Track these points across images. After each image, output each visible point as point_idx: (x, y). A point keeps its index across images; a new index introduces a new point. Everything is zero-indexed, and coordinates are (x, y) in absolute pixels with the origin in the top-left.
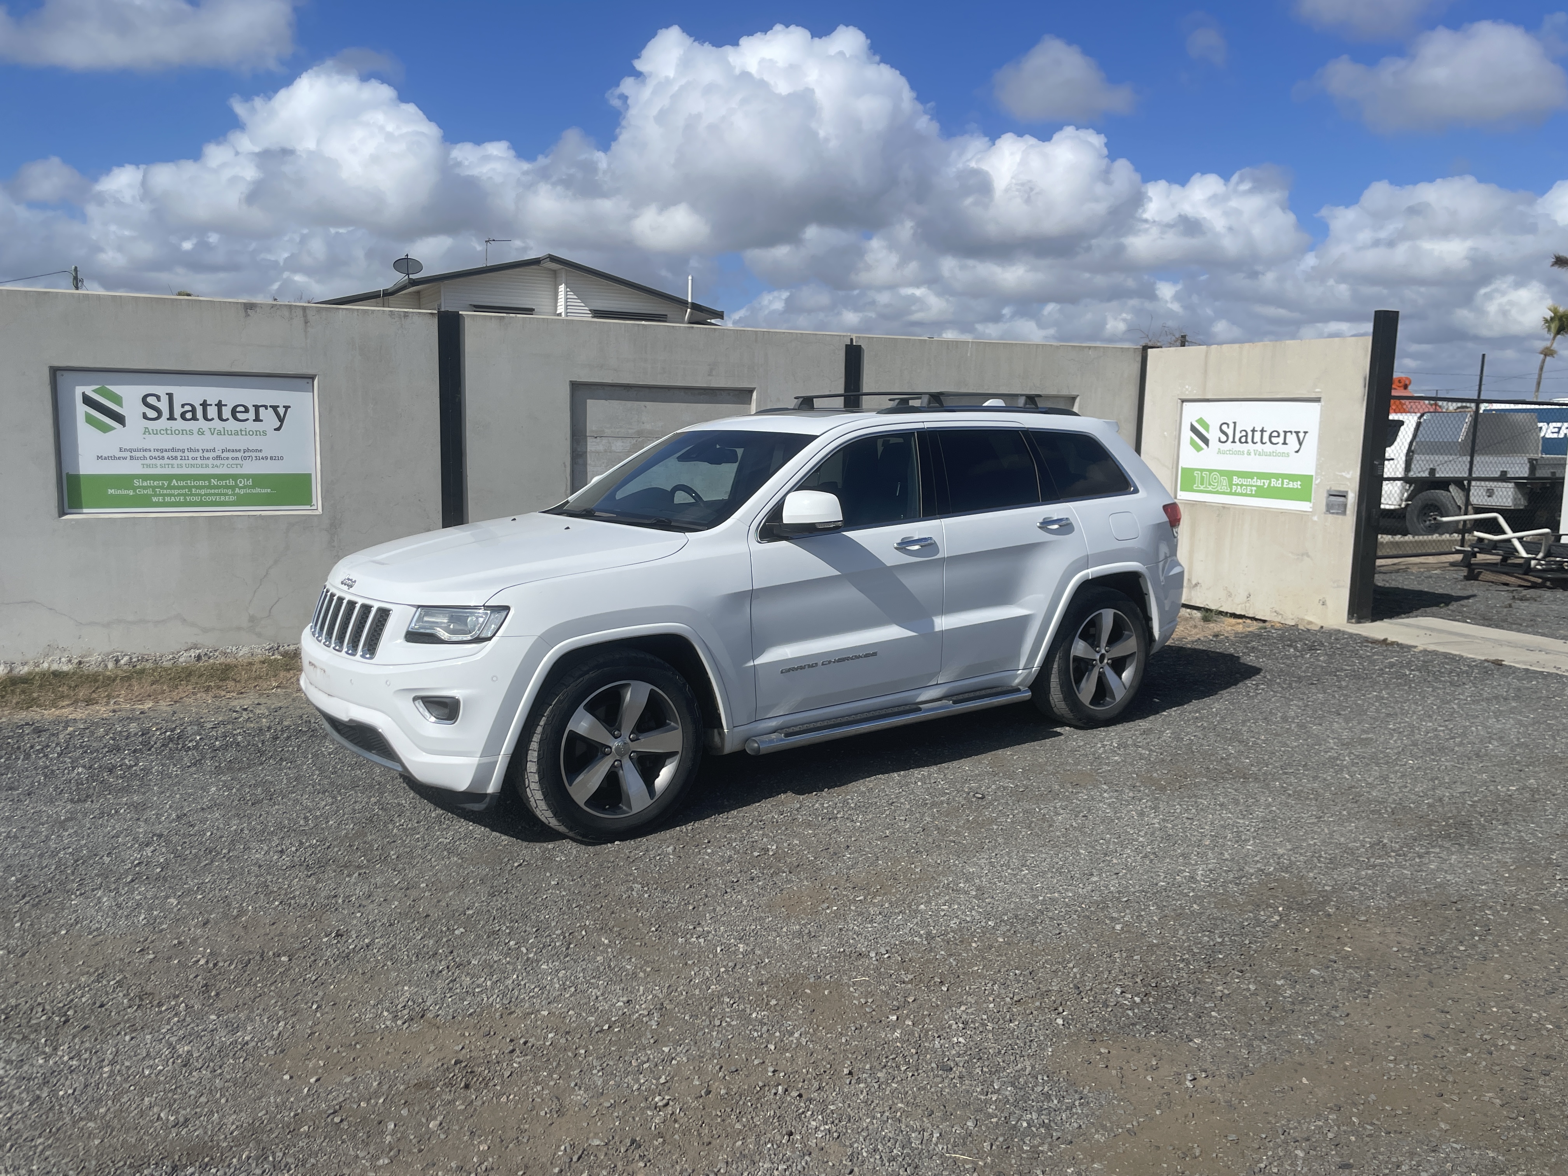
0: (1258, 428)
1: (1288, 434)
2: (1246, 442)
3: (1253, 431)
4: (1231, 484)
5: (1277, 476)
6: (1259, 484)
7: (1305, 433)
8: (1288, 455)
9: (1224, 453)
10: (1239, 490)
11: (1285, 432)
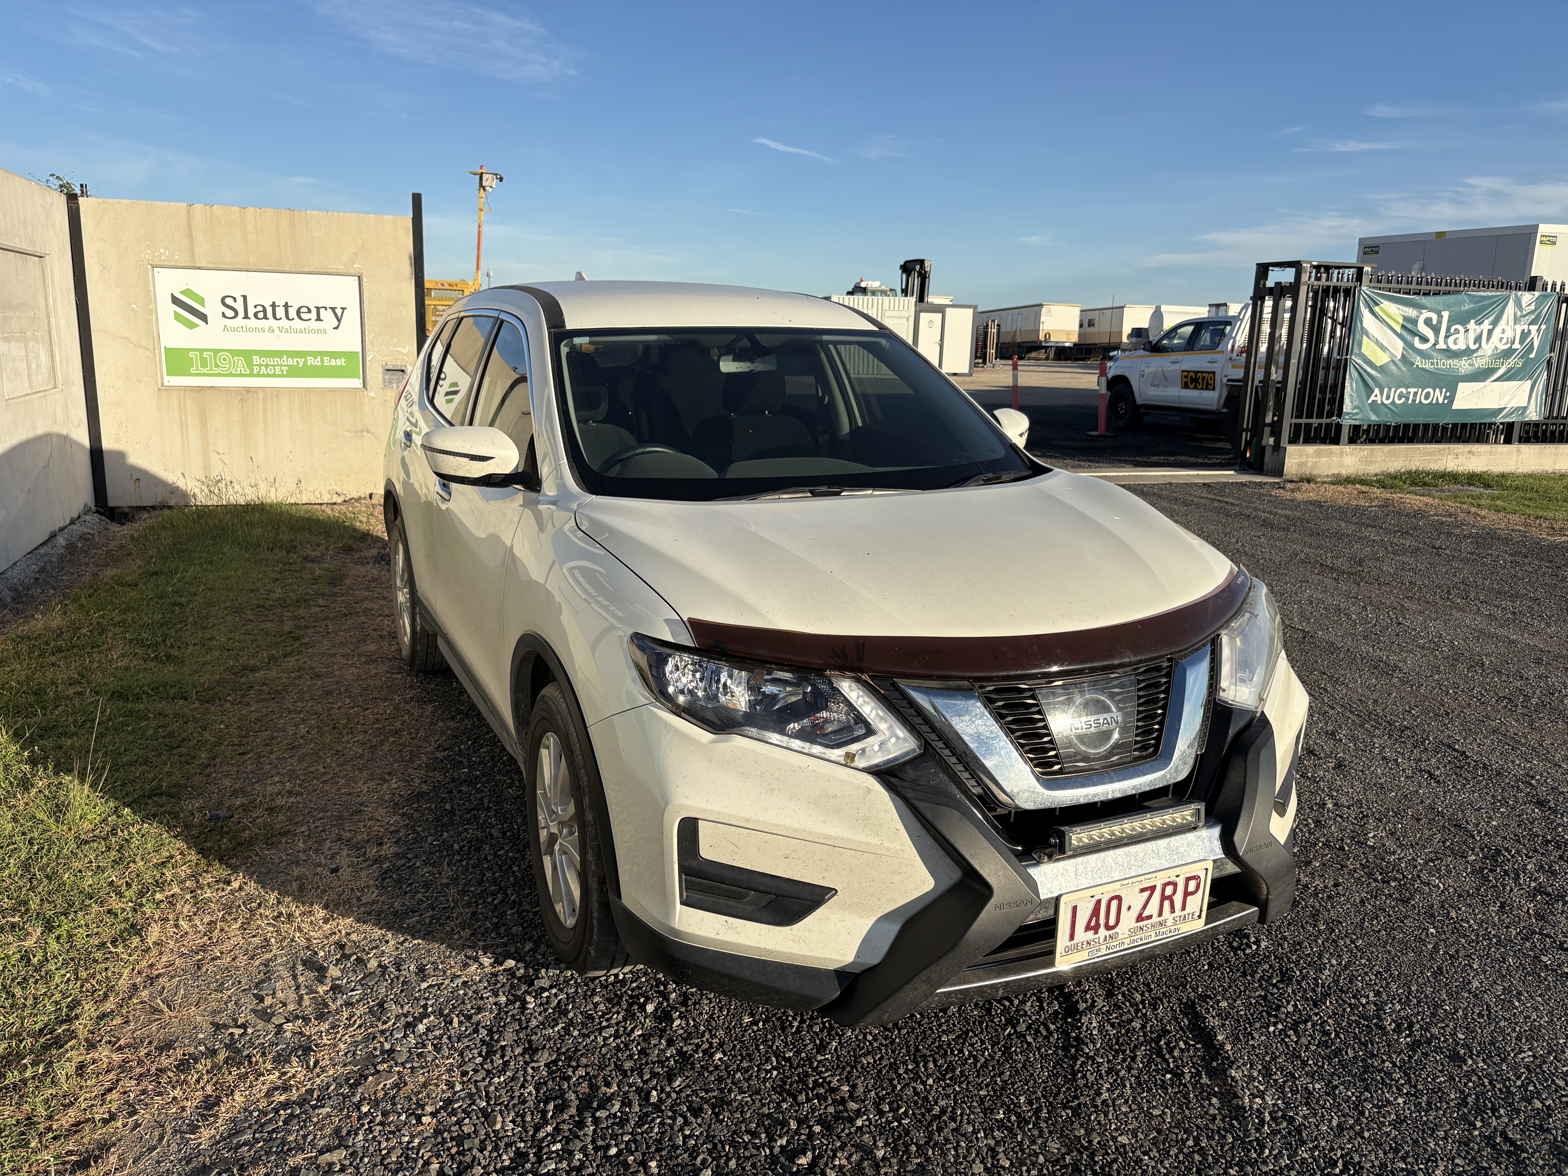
0: (280, 302)
1: (322, 310)
2: (265, 317)
3: (274, 306)
4: (250, 365)
5: (315, 354)
6: (290, 362)
7: (343, 309)
8: (325, 332)
9: (234, 330)
10: (263, 370)
11: (318, 309)
